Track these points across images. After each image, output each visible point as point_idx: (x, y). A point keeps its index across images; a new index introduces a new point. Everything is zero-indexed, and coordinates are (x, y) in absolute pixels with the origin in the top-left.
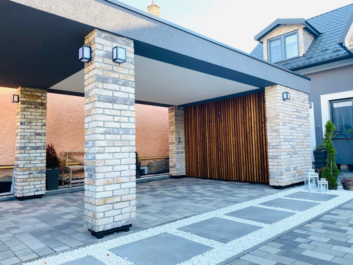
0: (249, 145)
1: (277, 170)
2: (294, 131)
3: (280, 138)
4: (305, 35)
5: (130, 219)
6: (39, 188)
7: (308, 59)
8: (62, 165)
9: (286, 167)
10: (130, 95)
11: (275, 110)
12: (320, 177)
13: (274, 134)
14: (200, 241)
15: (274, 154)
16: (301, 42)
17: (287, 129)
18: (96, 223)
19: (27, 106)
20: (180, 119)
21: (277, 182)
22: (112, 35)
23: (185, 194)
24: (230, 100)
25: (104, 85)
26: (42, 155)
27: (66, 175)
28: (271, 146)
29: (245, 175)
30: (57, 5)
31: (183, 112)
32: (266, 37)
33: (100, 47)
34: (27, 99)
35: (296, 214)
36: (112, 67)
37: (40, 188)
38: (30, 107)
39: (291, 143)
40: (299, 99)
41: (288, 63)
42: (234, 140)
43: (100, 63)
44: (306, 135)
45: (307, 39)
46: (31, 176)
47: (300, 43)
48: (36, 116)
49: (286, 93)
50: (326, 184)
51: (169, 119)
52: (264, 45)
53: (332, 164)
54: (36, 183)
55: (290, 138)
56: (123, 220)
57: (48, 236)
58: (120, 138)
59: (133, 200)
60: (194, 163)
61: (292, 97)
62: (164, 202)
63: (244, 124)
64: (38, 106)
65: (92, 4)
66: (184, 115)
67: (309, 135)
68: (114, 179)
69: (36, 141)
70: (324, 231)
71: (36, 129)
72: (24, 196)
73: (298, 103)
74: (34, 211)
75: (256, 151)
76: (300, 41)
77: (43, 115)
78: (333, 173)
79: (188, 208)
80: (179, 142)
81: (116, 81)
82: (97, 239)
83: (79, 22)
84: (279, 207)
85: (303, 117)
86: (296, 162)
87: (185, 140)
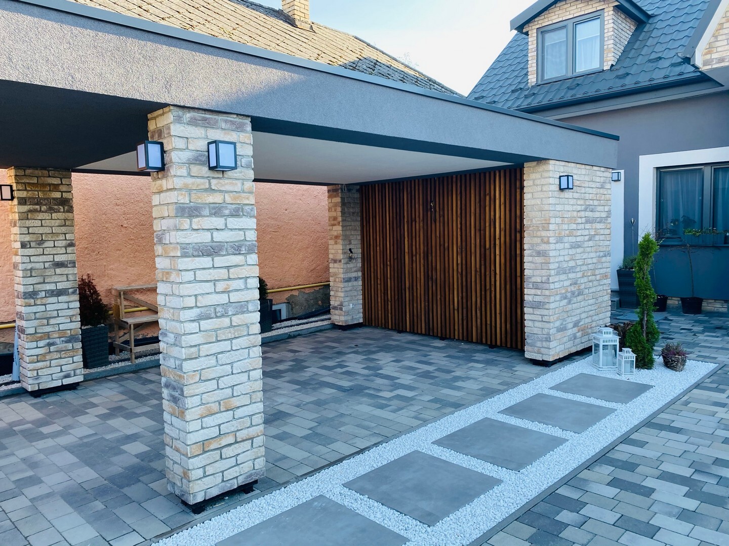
0: (488, 273)
1: (541, 330)
2: (579, 250)
3: (550, 270)
4: (619, 21)
5: (254, 471)
6: (69, 372)
7: (620, 78)
8: (112, 314)
9: (558, 324)
10: (246, 233)
11: (543, 212)
12: (623, 345)
13: (539, 260)
14: (385, 521)
15: (537, 299)
16: (608, 37)
17: (564, 249)
18: (190, 489)
19: (32, 209)
20: (351, 210)
21: (540, 353)
22: (205, 114)
23: (360, 381)
24: (454, 179)
25: (193, 222)
26: (72, 305)
27: (121, 333)
28: (530, 283)
29: (479, 331)
30: (86, 70)
31: (357, 195)
32: (536, 23)
33: (180, 144)
34: (30, 192)
35: (568, 440)
36: (208, 181)
37: (73, 371)
38: (39, 209)
39: (571, 276)
40: (592, 183)
41: (578, 85)
42: (459, 262)
43: (182, 178)
44: (602, 254)
45: (620, 30)
46: (52, 349)
47: (606, 39)
48: (53, 228)
49: (565, 176)
50: (631, 360)
51: (330, 209)
52: (530, 40)
53: (647, 320)
54: (63, 361)
55: (570, 265)
56: (241, 475)
57: (99, 505)
58: (230, 323)
59: (258, 436)
60: (379, 300)
61: (577, 182)
62: (319, 403)
63: (480, 230)
64: (56, 207)
65: (161, 55)
66: (359, 202)
67: (608, 254)
68: (220, 404)
69: (56, 279)
70: (612, 491)
71: (54, 255)
72: (40, 388)
73: (590, 191)
74: (65, 430)
75: (503, 286)
76: (606, 35)
77: (67, 223)
78: (647, 336)
79: (367, 423)
80: (351, 258)
81: (216, 211)
82: (193, 514)
83: (135, 98)
84: (536, 422)
85: (598, 219)
86: (578, 311)
87: (363, 253)
